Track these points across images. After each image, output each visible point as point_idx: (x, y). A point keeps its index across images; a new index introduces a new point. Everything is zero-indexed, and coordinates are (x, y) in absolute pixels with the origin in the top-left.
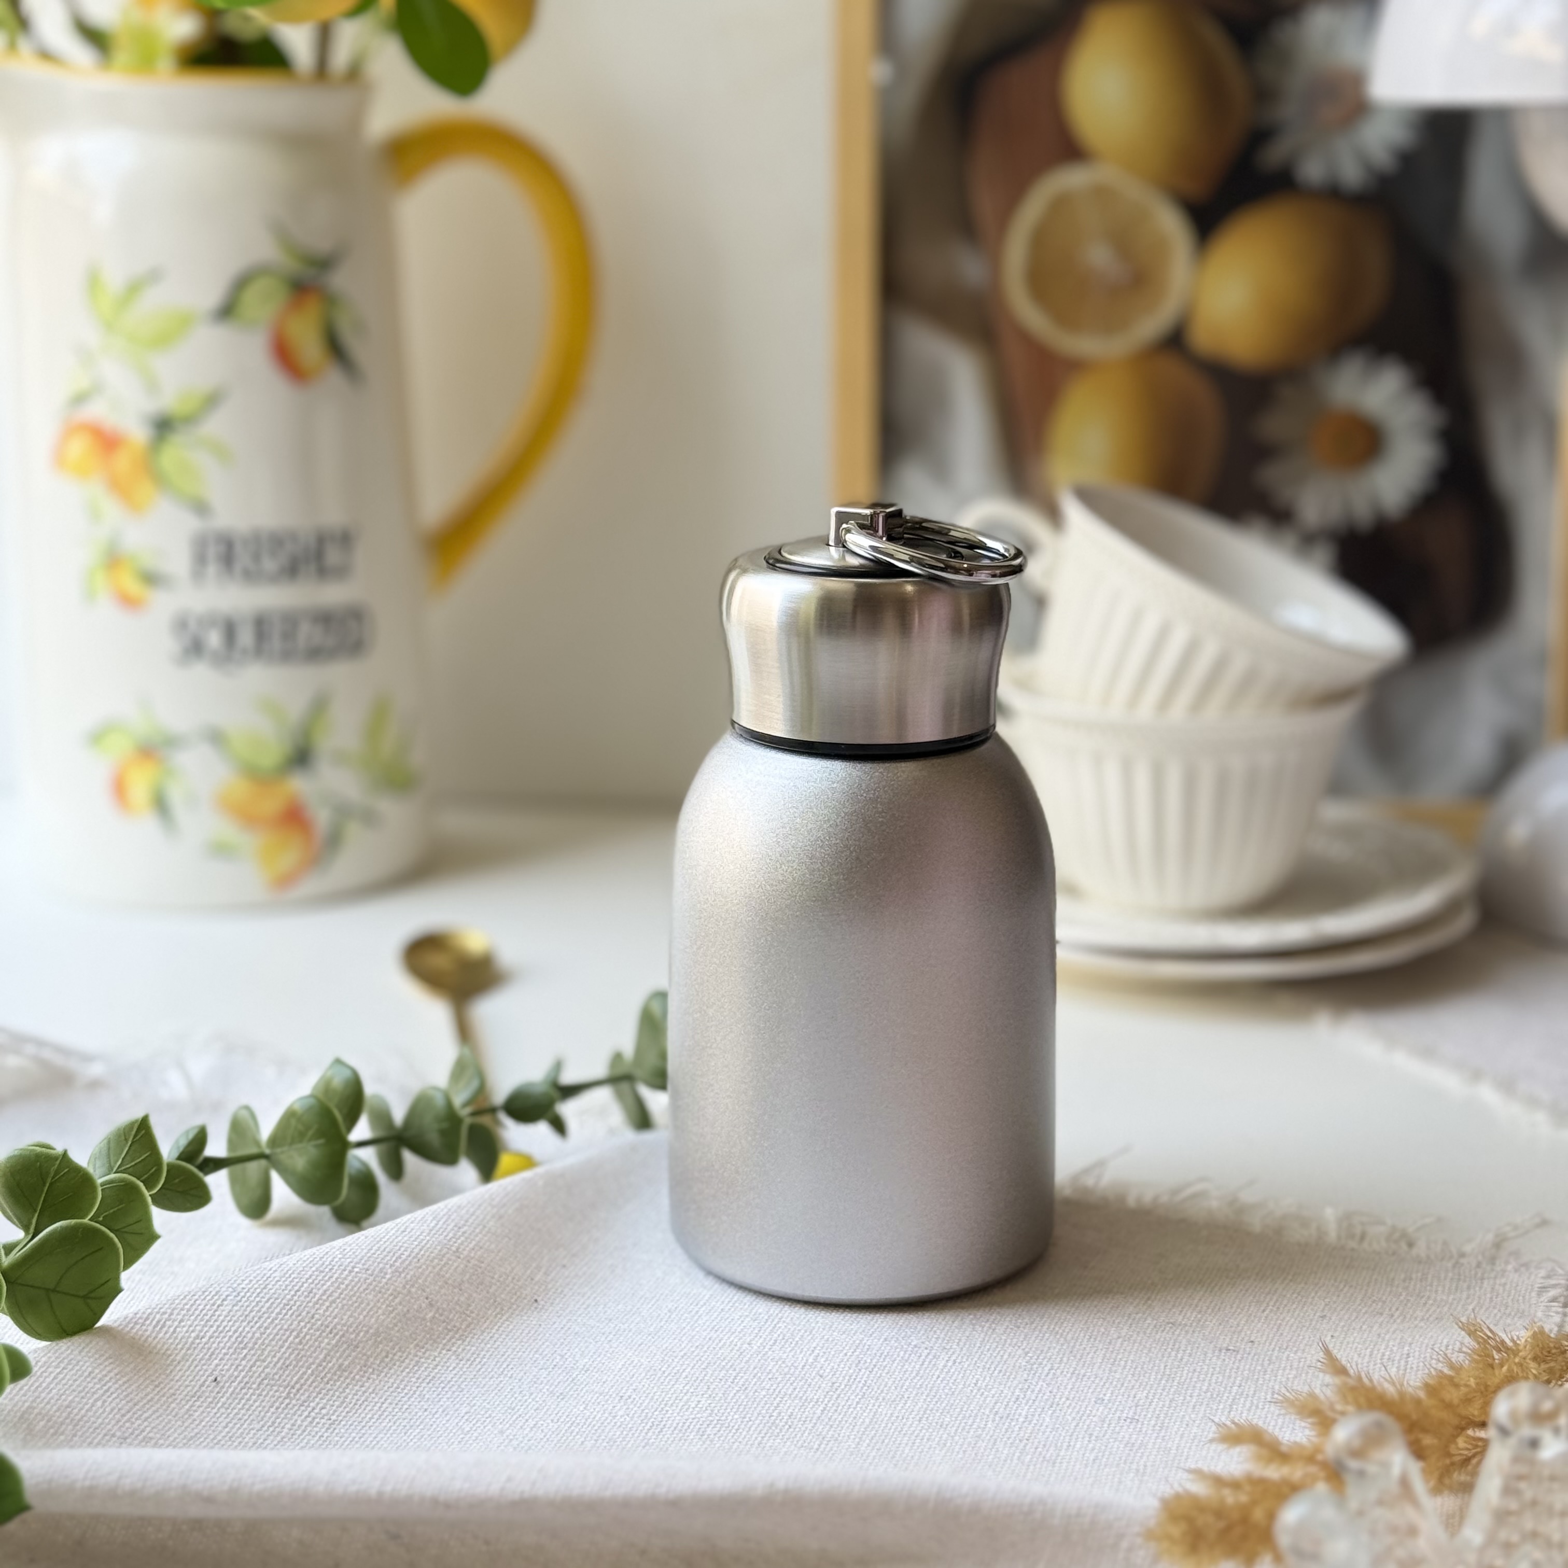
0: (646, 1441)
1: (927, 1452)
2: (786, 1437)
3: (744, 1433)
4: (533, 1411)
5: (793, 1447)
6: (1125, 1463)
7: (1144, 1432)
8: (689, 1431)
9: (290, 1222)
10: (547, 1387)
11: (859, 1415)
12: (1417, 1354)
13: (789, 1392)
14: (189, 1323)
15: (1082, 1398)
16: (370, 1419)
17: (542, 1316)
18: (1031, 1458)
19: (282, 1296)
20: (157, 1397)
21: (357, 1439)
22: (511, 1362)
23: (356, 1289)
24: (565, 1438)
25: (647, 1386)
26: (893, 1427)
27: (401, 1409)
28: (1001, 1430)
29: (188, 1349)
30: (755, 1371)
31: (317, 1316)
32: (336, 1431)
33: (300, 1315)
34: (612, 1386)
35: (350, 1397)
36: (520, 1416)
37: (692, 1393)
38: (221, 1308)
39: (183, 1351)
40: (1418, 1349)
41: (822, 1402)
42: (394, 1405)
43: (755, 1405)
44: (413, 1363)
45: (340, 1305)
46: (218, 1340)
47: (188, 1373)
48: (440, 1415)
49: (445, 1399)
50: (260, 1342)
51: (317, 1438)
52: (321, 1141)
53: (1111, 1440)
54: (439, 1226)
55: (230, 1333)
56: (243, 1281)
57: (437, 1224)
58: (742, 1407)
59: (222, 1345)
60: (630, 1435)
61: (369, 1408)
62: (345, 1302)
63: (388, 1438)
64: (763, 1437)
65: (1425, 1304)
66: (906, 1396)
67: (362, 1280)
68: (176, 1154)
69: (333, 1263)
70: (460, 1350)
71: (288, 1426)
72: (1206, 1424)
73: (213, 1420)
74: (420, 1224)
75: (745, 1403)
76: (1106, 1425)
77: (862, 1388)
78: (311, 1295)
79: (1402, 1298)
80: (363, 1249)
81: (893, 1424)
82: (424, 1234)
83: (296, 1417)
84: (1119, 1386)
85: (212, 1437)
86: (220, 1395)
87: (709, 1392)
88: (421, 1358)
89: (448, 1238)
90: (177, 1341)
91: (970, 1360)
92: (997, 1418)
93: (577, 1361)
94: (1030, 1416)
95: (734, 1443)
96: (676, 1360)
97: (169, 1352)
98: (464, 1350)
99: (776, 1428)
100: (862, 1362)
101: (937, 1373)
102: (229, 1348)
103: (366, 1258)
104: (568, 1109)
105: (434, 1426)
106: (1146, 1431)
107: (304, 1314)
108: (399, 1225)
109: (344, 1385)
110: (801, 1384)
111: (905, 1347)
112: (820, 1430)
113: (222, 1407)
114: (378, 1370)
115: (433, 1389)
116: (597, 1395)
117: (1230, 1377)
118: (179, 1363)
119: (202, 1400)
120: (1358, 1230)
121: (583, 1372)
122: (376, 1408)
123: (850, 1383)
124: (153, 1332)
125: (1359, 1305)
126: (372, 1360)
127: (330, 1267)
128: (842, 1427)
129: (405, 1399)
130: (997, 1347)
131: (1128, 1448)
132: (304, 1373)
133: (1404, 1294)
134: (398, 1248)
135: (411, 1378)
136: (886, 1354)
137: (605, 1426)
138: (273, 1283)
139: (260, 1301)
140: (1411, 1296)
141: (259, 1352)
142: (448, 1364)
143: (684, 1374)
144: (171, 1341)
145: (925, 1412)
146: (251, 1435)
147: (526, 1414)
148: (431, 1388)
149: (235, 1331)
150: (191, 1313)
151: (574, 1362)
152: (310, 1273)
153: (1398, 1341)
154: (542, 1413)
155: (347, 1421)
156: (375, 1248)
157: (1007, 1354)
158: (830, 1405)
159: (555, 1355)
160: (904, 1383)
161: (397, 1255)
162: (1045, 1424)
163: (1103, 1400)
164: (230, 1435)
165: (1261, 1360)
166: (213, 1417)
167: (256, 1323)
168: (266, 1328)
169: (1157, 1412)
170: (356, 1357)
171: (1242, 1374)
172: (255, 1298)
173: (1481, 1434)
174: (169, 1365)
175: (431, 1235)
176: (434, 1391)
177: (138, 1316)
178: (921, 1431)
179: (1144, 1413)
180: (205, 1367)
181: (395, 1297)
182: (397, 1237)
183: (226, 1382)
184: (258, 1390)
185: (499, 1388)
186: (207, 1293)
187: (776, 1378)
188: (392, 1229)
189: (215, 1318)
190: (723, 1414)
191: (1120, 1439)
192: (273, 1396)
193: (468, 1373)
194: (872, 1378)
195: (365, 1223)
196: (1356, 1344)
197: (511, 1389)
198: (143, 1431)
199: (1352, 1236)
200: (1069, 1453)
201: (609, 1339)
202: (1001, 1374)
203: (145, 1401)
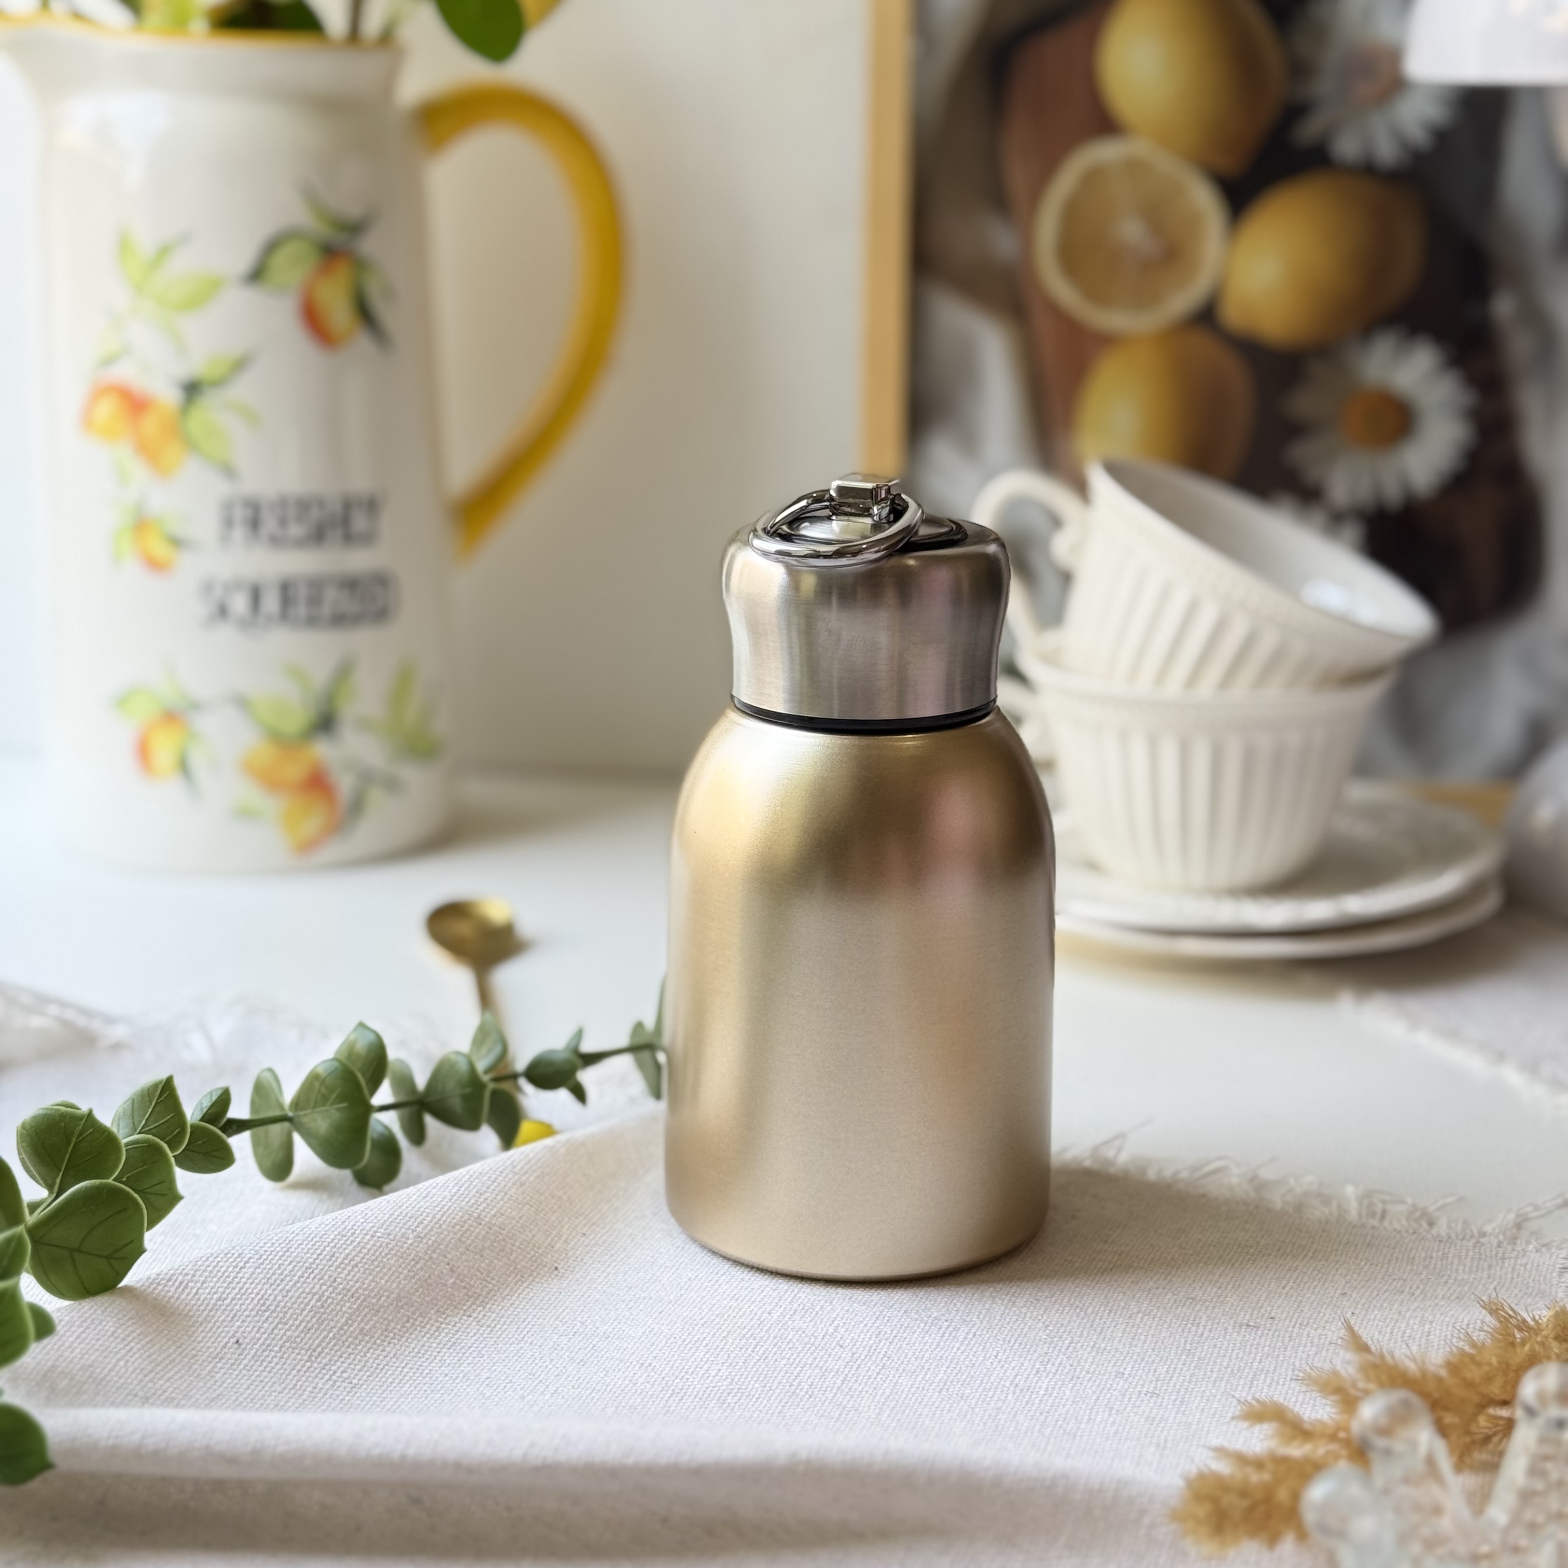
0: (666, 1408)
1: (948, 1423)
2: (806, 1406)
3: (765, 1402)
4: (553, 1377)
5: (813, 1416)
6: (1146, 1436)
7: (1164, 1406)
8: (710, 1399)
9: (312, 1185)
10: (567, 1354)
11: (879, 1386)
12: (1438, 1332)
13: (810, 1362)
14: (211, 1284)
15: (1102, 1372)
16: (391, 1383)
17: (562, 1284)
18: (1052, 1432)
19: (304, 1260)
20: (180, 1358)
21: (378, 1403)
22: (531, 1329)
23: (377, 1253)
24: (585, 1404)
25: (667, 1353)
26: (914, 1398)
27: (422, 1373)
28: (1021, 1402)
29: (211, 1311)
30: (776, 1341)
31: (339, 1280)
32: (358, 1395)
33: (322, 1278)
34: (633, 1353)
35: (371, 1361)
36: (540, 1381)
37: (712, 1361)
38: (243, 1270)
39: (205, 1313)
40: (1438, 1327)
41: (842, 1372)
42: (414, 1370)
43: (775, 1375)
44: (434, 1328)
45: (362, 1269)
46: (240, 1302)
47: (210, 1334)
48: (461, 1380)
49: (465, 1365)
50: (282, 1304)
51: (337, 1402)
52: (344, 1105)
53: (1131, 1414)
54: (460, 1192)
55: (253, 1296)
56: (265, 1243)
57: (458, 1191)
58: (763, 1376)
59: (244, 1307)
60: (651, 1403)
61: (390, 1372)
62: (366, 1266)
63: (409, 1402)
64: (783, 1407)
65: (1446, 1283)
66: (926, 1367)
67: (384, 1245)
68: (199, 1117)
69: (355, 1228)
70: (480, 1316)
71: (309, 1389)
72: (1227, 1399)
73: (236, 1381)
74: (442, 1190)
75: (765, 1372)
76: (1126, 1399)
77: (882, 1359)
78: (334, 1259)
79: (1422, 1277)
80: (385, 1214)
81: (913, 1394)
82: (446, 1200)
83: (317, 1380)
84: (1139, 1360)
85: (233, 1398)
86: (242, 1357)
87: (730, 1361)
88: (442, 1323)
89: (470, 1204)
90: (199, 1302)
91: (990, 1332)
92: (1018, 1391)
93: (597, 1328)
94: (1050, 1389)
95: (754, 1412)
96: (697, 1328)
97: (191, 1313)
98: (484, 1316)
99: (797, 1397)
100: (882, 1333)
101: (957, 1345)
102: (252, 1310)
103: (388, 1223)
104: (587, 1077)
105: (455, 1391)
106: (1167, 1406)
107: (326, 1277)
108: (421, 1190)
109: (365, 1349)
110: (821, 1354)
111: (925, 1319)
112: (840, 1400)
113: (244, 1368)
114: (399, 1335)
115: (454, 1355)
116: (618, 1362)
117: (1250, 1353)
118: (201, 1324)
119: (223, 1361)
120: (1379, 1208)
121: (604, 1339)
122: (397, 1373)
123: (871, 1354)
124: (175, 1293)
125: (1380, 1283)
126: (393, 1324)
127: (352, 1231)
128: (863, 1397)
129: (426, 1364)
130: (1017, 1320)
131: (1149, 1422)
132: (326, 1337)
133: (1425, 1273)
134: (419, 1213)
135: (432, 1343)
136: (906, 1325)
137: (626, 1393)
138: (296, 1246)
139: (283, 1264)
140: (1432, 1275)
141: (281, 1315)
142: (469, 1330)
143: (705, 1342)
144: (193, 1302)
145: (945, 1384)
146: (272, 1398)
147: (546, 1380)
148: (451, 1354)
149: (258, 1294)
150: (213, 1275)
151: (594, 1329)
152: (332, 1236)
153: (1418, 1319)
154: (563, 1379)
155: (368, 1386)
156: (397, 1213)
157: (1027, 1327)
158: (850, 1375)
159: (575, 1322)
160: (924, 1355)
161: (419, 1220)
162: (1065, 1397)
163: (1124, 1374)
164: (252, 1396)
165: (1281, 1336)
166: (235, 1379)
167: (279, 1285)
168: (288, 1291)
169: (1177, 1387)
170: (376, 1322)
171: (1263, 1350)
172: (278, 1260)
173: (1504, 1412)
174: (191, 1326)
175: (453, 1201)
176: (455, 1357)
177: (161, 1277)
178: (941, 1402)
179: (1165, 1388)
180: (227, 1329)
181: (417, 1263)
182: (419, 1203)
183: (248, 1344)
184: (280, 1352)
185: (520, 1354)
186: (229, 1255)
187: (797, 1348)
188: (414, 1194)
189: (237, 1280)
190: (743, 1382)
191: (1140, 1413)
192: (295, 1359)
193: (488, 1339)
194: (891, 1349)
195: (386, 1188)
196: (1376, 1322)
197: (532, 1355)
198: (165, 1391)
199: (1373, 1214)
200: (1090, 1426)
201: (629, 1306)
202: (1022, 1347)
203: (167, 1362)
